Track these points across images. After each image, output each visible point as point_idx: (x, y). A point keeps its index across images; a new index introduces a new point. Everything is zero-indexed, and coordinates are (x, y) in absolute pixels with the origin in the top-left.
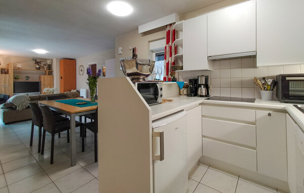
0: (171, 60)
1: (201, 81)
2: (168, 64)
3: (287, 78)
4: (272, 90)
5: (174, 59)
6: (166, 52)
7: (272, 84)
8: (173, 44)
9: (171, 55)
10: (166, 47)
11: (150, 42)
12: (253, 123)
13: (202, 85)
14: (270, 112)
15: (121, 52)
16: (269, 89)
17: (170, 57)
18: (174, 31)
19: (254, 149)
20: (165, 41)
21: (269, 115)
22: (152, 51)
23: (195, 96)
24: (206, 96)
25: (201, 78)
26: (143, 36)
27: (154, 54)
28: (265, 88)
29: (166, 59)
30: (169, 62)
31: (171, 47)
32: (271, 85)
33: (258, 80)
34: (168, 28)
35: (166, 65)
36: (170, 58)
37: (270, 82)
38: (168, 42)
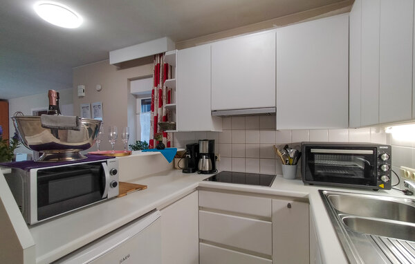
0: (160, 112)
1: (203, 148)
2: (156, 118)
3: (313, 151)
4: (296, 164)
5: (166, 111)
6: (153, 99)
7: (294, 156)
8: (165, 87)
9: (161, 104)
10: (153, 91)
11: (130, 80)
12: (269, 219)
13: (204, 154)
14: (291, 202)
15: (83, 94)
16: (291, 163)
17: (160, 107)
18: (166, 65)
19: (270, 257)
20: (152, 80)
21: (289, 206)
22: (136, 96)
23: (194, 172)
24: (210, 172)
25: (203, 143)
26: (119, 69)
27: (139, 101)
28: (287, 161)
29: (153, 111)
30: (158, 115)
31: (161, 92)
32: (294, 158)
33: (278, 151)
34: (157, 61)
35: (153, 120)
36: (159, 109)
37: (292, 153)
38: (156, 83)
